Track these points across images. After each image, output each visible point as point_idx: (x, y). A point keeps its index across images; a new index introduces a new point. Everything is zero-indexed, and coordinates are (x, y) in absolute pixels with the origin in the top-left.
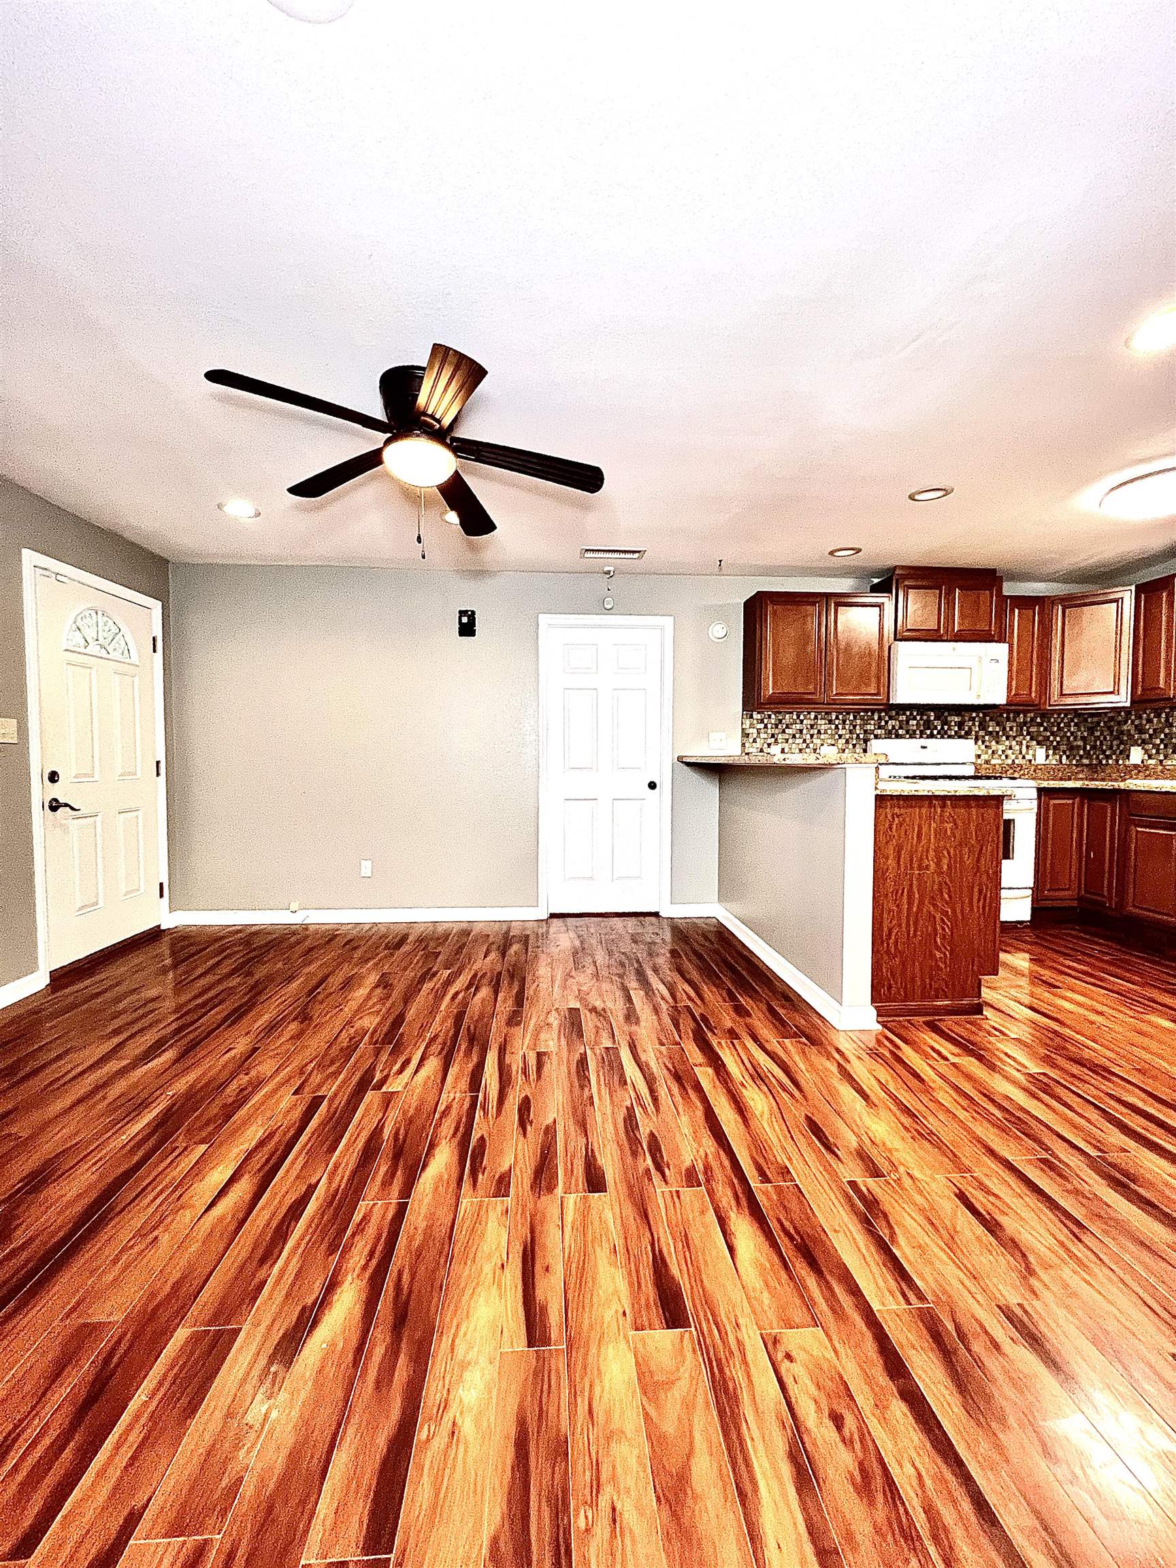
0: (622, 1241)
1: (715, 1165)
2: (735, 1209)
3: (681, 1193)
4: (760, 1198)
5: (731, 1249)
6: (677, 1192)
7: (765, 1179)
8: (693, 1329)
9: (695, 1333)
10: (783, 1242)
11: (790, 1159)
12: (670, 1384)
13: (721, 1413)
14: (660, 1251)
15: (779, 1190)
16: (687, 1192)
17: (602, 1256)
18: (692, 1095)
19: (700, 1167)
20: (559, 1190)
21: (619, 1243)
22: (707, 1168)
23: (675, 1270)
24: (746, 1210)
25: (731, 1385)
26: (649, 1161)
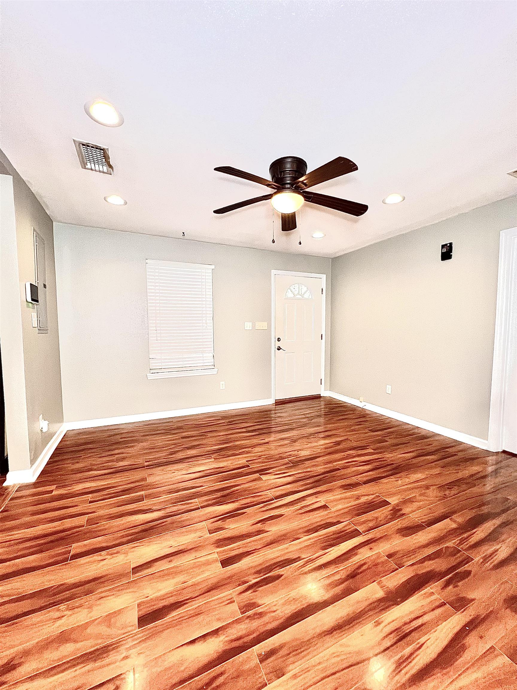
0: (190, 584)
1: (266, 619)
2: (227, 639)
3: (233, 604)
4: (243, 655)
5: (193, 642)
6: (234, 601)
7: (264, 658)
8: (137, 630)
9: (135, 631)
10: (205, 677)
11: (295, 677)
12: (109, 626)
13: (91, 653)
14: (187, 603)
15: (254, 670)
16: (234, 607)
17: (181, 578)
18: (338, 590)
19: (259, 610)
20: (219, 550)
21: (190, 583)
22: (261, 615)
23: (174, 614)
24: (227, 648)
25: (105, 655)
26: (254, 581)
